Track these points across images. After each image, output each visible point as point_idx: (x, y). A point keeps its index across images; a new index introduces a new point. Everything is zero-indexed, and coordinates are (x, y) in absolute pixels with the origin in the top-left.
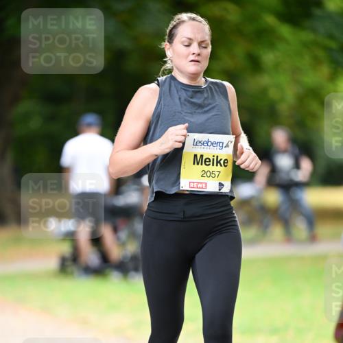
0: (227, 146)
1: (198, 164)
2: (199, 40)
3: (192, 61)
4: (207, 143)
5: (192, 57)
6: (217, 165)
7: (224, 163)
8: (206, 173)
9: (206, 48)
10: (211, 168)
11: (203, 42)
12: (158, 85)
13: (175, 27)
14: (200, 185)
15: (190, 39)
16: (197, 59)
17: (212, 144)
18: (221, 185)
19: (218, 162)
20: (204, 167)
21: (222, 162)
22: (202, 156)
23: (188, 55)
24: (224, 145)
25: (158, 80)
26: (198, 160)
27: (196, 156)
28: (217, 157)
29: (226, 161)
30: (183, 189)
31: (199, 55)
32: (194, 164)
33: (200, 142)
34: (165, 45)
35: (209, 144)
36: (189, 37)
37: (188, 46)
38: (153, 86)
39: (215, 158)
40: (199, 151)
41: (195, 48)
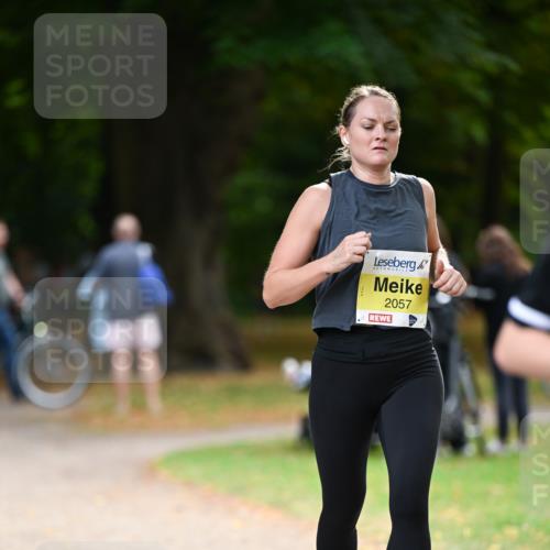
0: (421, 267)
1: (381, 290)
2: (385, 120)
3: (376, 148)
4: (394, 262)
5: (375, 144)
6: (407, 292)
7: (417, 289)
8: (391, 302)
9: (393, 130)
10: (398, 296)
11: (390, 123)
12: (330, 184)
13: (352, 104)
14: (382, 318)
15: (373, 120)
16: (382, 145)
17: (400, 264)
18: (412, 318)
19: (409, 288)
20: (389, 294)
21: (414, 288)
22: (386, 280)
23: (370, 142)
24: (417, 265)
25: (330, 177)
26: (381, 285)
27: (377, 279)
28: (407, 281)
29: (419, 287)
30: (361, 322)
31: (385, 140)
32: (375, 289)
33: (384, 261)
34: (340, 129)
35: (397, 263)
36: (372, 117)
37: (370, 128)
38: (324, 186)
39: (405, 282)
40: (383, 273)
41: (379, 131)
